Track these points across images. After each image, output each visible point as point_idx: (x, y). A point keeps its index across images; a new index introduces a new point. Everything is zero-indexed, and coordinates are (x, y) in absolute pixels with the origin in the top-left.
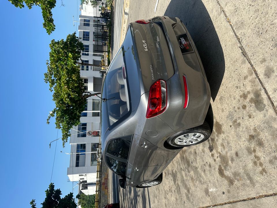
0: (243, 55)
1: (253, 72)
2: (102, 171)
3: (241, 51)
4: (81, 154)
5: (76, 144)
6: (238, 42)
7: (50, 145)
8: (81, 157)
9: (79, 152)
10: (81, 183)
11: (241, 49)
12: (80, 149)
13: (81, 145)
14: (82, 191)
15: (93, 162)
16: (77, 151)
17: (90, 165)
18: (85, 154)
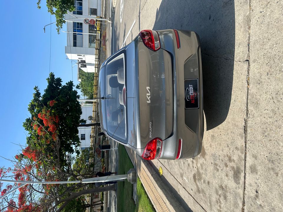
0: (245, 129)
1: (244, 153)
2: (101, 59)
3: (244, 124)
4: (78, 34)
5: (72, 22)
6: (246, 113)
7: (44, 29)
8: (78, 37)
9: (76, 32)
10: (80, 63)
11: (245, 122)
12: (77, 29)
13: (78, 23)
14: (81, 68)
15: (91, 44)
16: (74, 30)
17: (88, 47)
18: (82, 34)
